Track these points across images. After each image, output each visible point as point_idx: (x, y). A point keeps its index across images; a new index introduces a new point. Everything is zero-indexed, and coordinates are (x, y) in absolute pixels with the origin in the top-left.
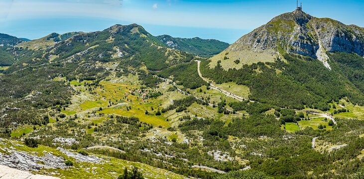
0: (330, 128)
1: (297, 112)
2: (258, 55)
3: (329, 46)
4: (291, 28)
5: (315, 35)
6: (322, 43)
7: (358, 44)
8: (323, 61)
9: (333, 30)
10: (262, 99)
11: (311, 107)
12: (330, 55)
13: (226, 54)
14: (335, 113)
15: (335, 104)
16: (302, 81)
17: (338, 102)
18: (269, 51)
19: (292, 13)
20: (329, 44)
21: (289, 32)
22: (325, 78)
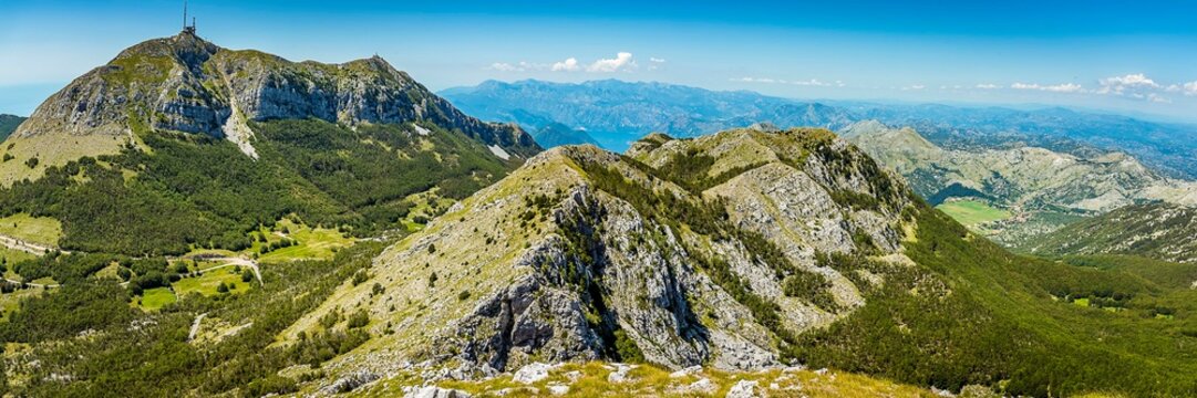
0: (243, 288)
1: (172, 262)
2: (81, 140)
3: (254, 109)
4: (163, 72)
5: (222, 88)
6: (238, 102)
7: (320, 99)
8: (240, 143)
9: (262, 73)
10: (89, 244)
11: (205, 247)
12: (256, 127)
13: (9, 148)
14: (265, 251)
15: (266, 232)
16: (187, 190)
17: (272, 227)
18: (107, 128)
19: (171, 39)
20: (254, 104)
21: (158, 82)
22: (242, 178)
